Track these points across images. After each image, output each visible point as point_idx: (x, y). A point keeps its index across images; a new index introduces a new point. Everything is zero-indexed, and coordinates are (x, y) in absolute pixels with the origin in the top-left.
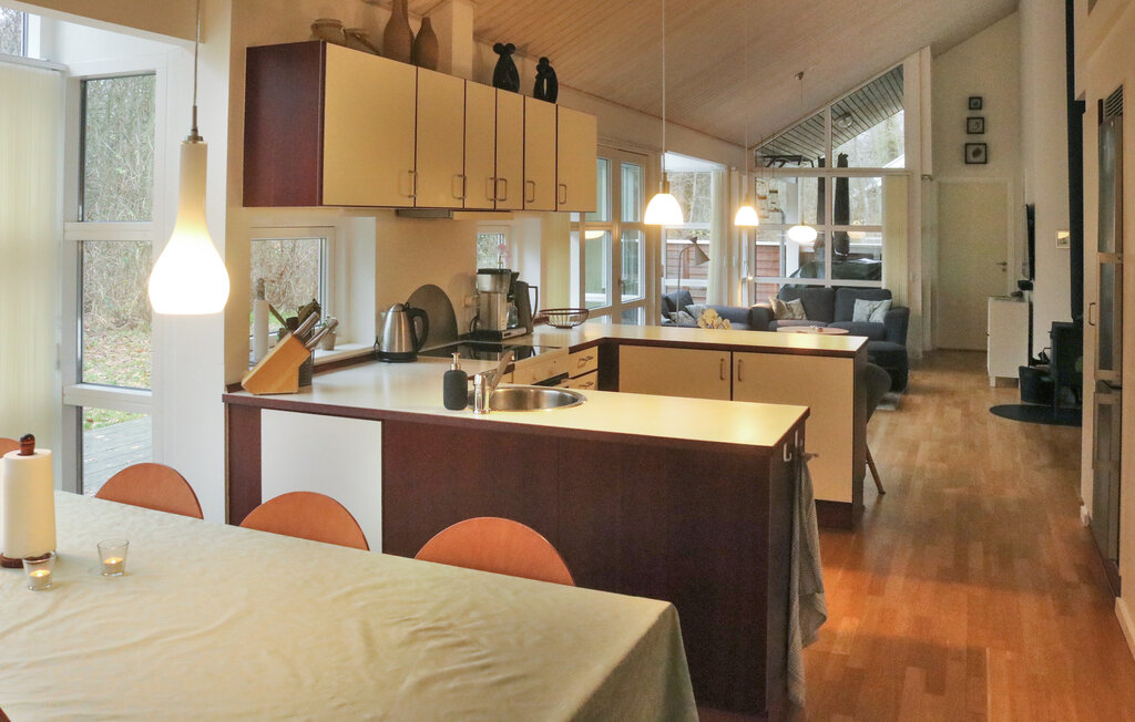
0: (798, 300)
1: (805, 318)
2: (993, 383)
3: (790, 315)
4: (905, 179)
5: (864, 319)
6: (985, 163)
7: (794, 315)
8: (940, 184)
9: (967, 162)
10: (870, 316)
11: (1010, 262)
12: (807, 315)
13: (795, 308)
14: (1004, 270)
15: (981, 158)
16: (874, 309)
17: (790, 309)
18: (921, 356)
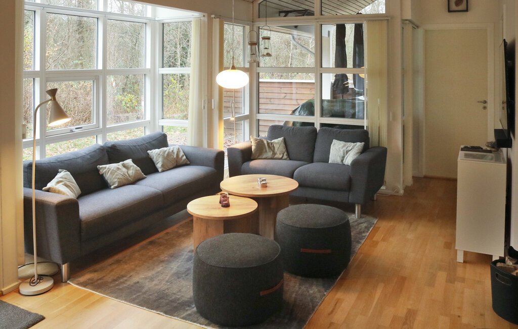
0: (281, 139)
1: (285, 157)
2: (460, 258)
3: (270, 154)
4: (385, 23)
5: (339, 160)
6: (467, 10)
7: (274, 154)
8: (426, 31)
9: (449, 11)
10: (343, 157)
11: (490, 100)
12: (288, 154)
13: (276, 146)
14: (485, 108)
15: (463, 6)
16: (347, 152)
17: (271, 147)
18: (402, 192)
